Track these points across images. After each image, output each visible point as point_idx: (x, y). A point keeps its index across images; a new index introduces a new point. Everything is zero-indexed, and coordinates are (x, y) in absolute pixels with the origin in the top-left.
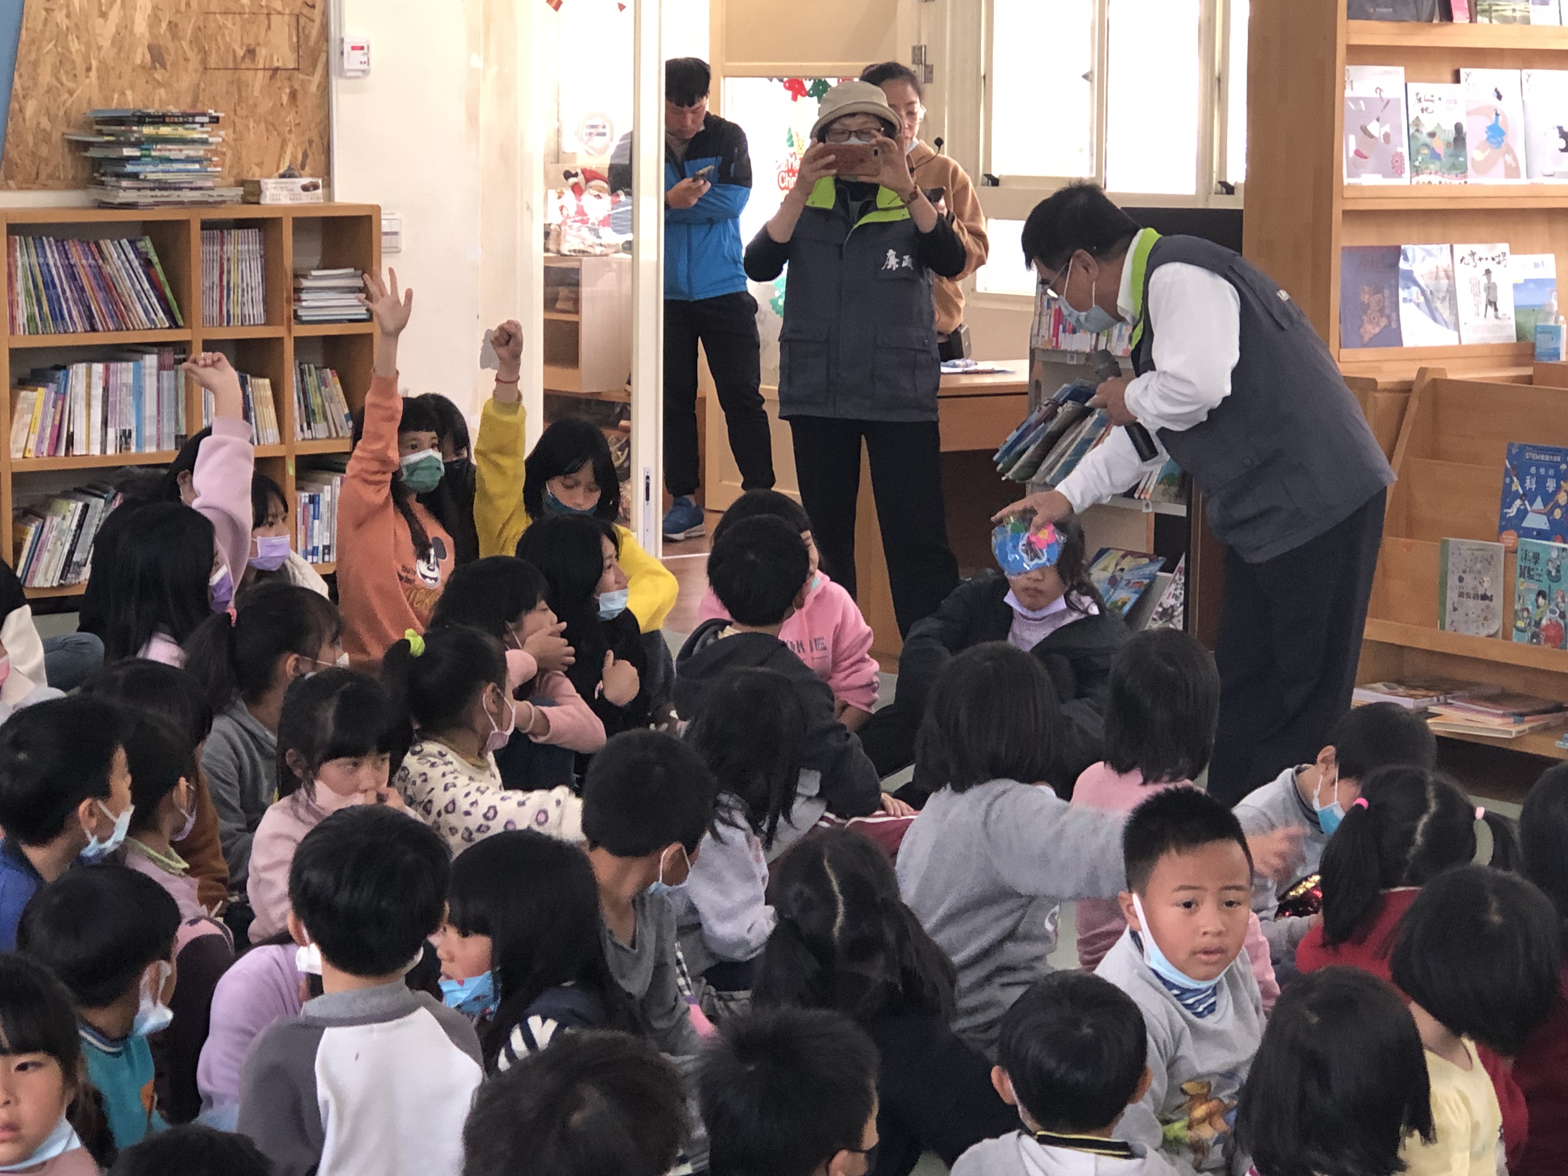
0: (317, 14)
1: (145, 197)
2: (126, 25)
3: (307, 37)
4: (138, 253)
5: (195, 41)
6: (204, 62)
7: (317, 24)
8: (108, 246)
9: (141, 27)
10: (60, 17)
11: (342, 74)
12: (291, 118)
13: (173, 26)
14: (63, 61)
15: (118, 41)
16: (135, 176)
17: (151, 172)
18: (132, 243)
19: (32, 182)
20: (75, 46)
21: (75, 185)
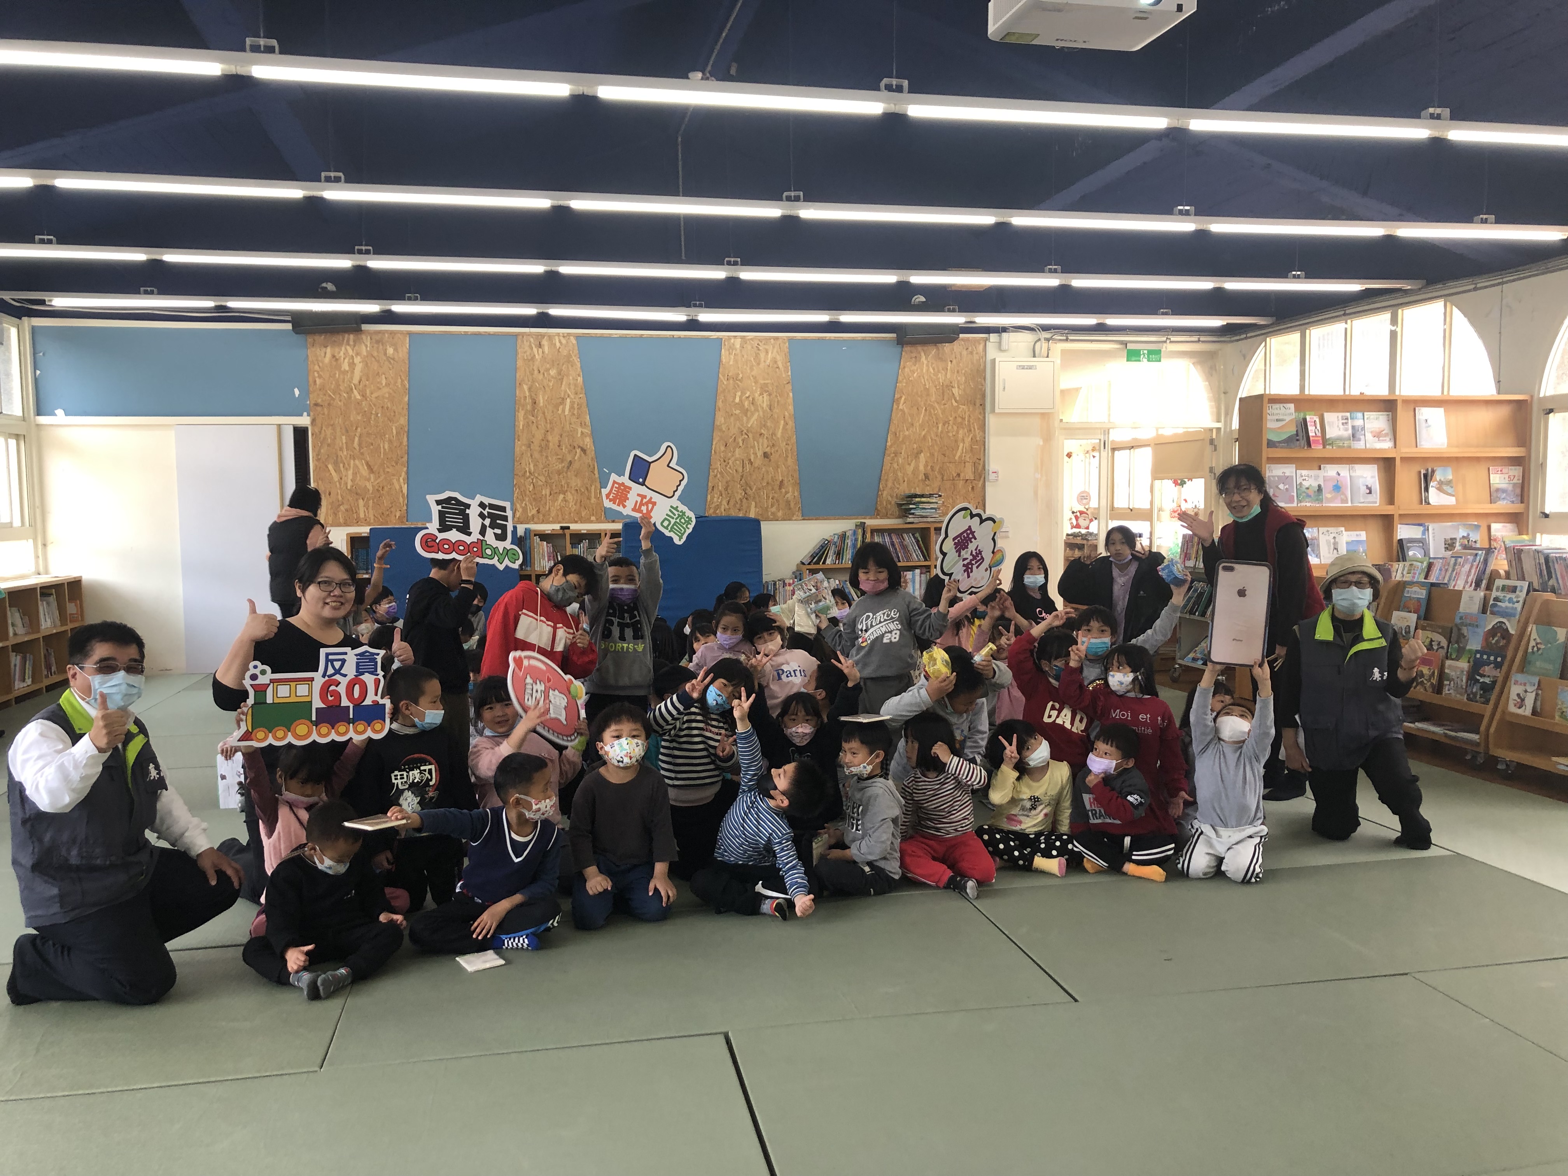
0: (981, 462)
1: (916, 520)
2: (917, 468)
3: (978, 470)
4: (915, 538)
5: (940, 472)
6: (942, 478)
7: (981, 465)
8: (905, 535)
9: (921, 468)
10: (895, 465)
11: (989, 481)
12: (972, 495)
13: (932, 468)
14: (896, 479)
15: (914, 473)
16: (913, 514)
17: (918, 512)
18: (913, 535)
19: (886, 516)
20: (899, 474)
21: (899, 517)
